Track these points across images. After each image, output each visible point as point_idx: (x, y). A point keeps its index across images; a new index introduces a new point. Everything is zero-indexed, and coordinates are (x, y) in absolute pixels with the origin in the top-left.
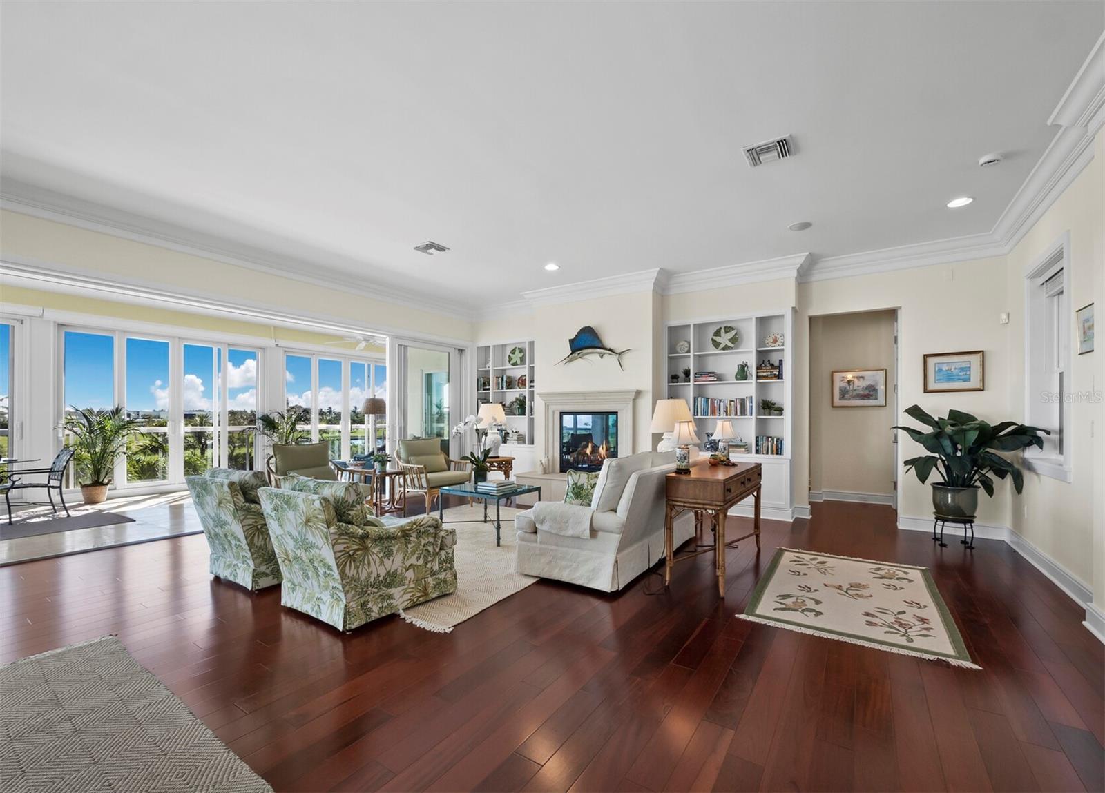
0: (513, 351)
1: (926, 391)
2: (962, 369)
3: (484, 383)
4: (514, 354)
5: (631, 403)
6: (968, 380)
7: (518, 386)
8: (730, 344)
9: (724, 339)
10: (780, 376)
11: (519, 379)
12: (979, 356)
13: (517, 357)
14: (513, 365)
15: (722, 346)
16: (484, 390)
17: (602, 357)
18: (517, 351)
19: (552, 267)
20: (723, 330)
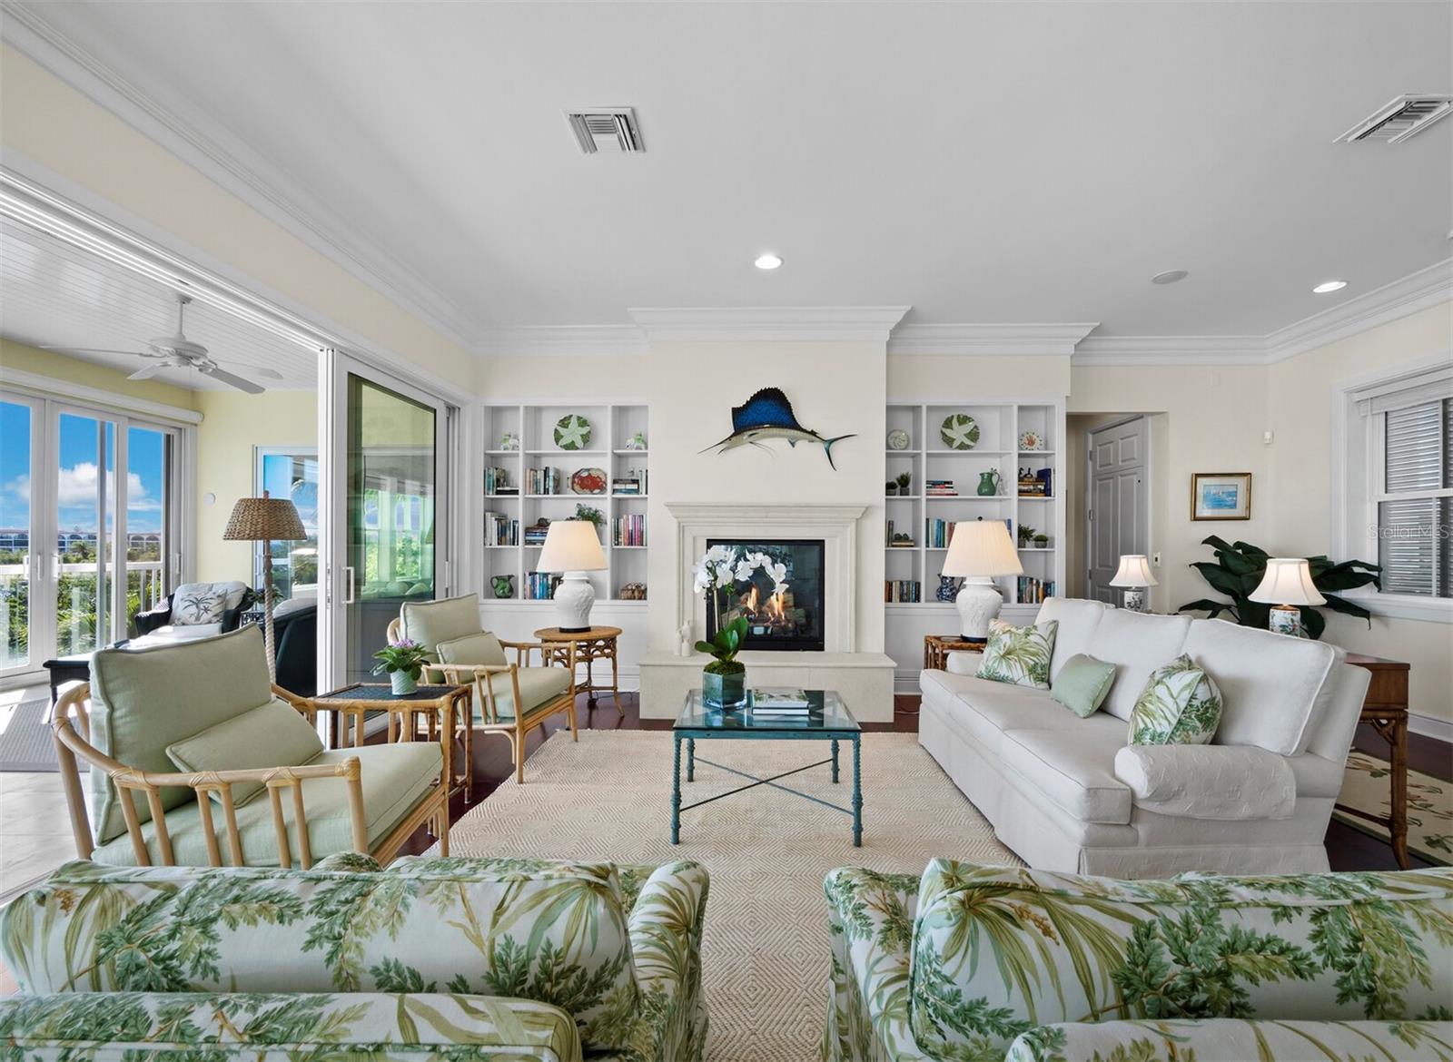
0: (564, 422)
1: (1196, 519)
2: (1230, 494)
3: (498, 480)
4: (566, 426)
5: (853, 525)
6: (1234, 506)
7: (573, 489)
8: (967, 442)
9: (958, 433)
10: (1047, 492)
11: (574, 476)
12: (1245, 479)
13: (573, 433)
14: (566, 447)
15: (956, 443)
16: (498, 492)
17: (793, 445)
18: (574, 421)
19: (768, 262)
20: (955, 421)
